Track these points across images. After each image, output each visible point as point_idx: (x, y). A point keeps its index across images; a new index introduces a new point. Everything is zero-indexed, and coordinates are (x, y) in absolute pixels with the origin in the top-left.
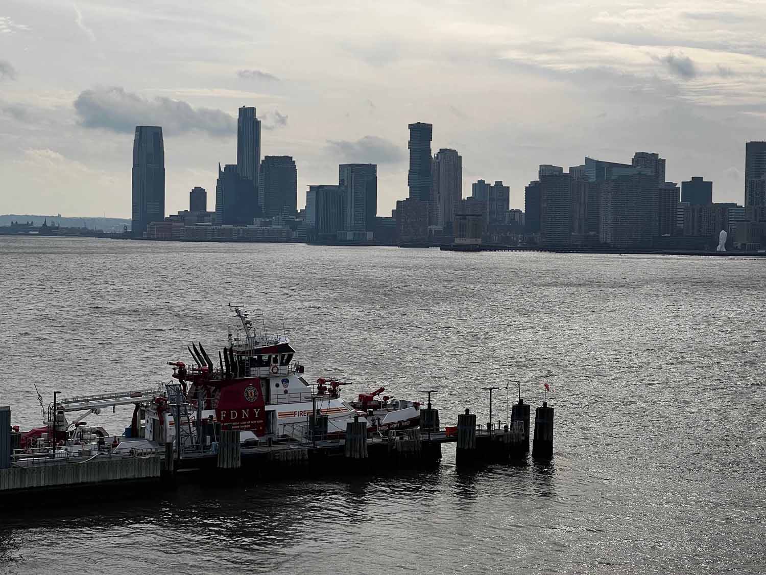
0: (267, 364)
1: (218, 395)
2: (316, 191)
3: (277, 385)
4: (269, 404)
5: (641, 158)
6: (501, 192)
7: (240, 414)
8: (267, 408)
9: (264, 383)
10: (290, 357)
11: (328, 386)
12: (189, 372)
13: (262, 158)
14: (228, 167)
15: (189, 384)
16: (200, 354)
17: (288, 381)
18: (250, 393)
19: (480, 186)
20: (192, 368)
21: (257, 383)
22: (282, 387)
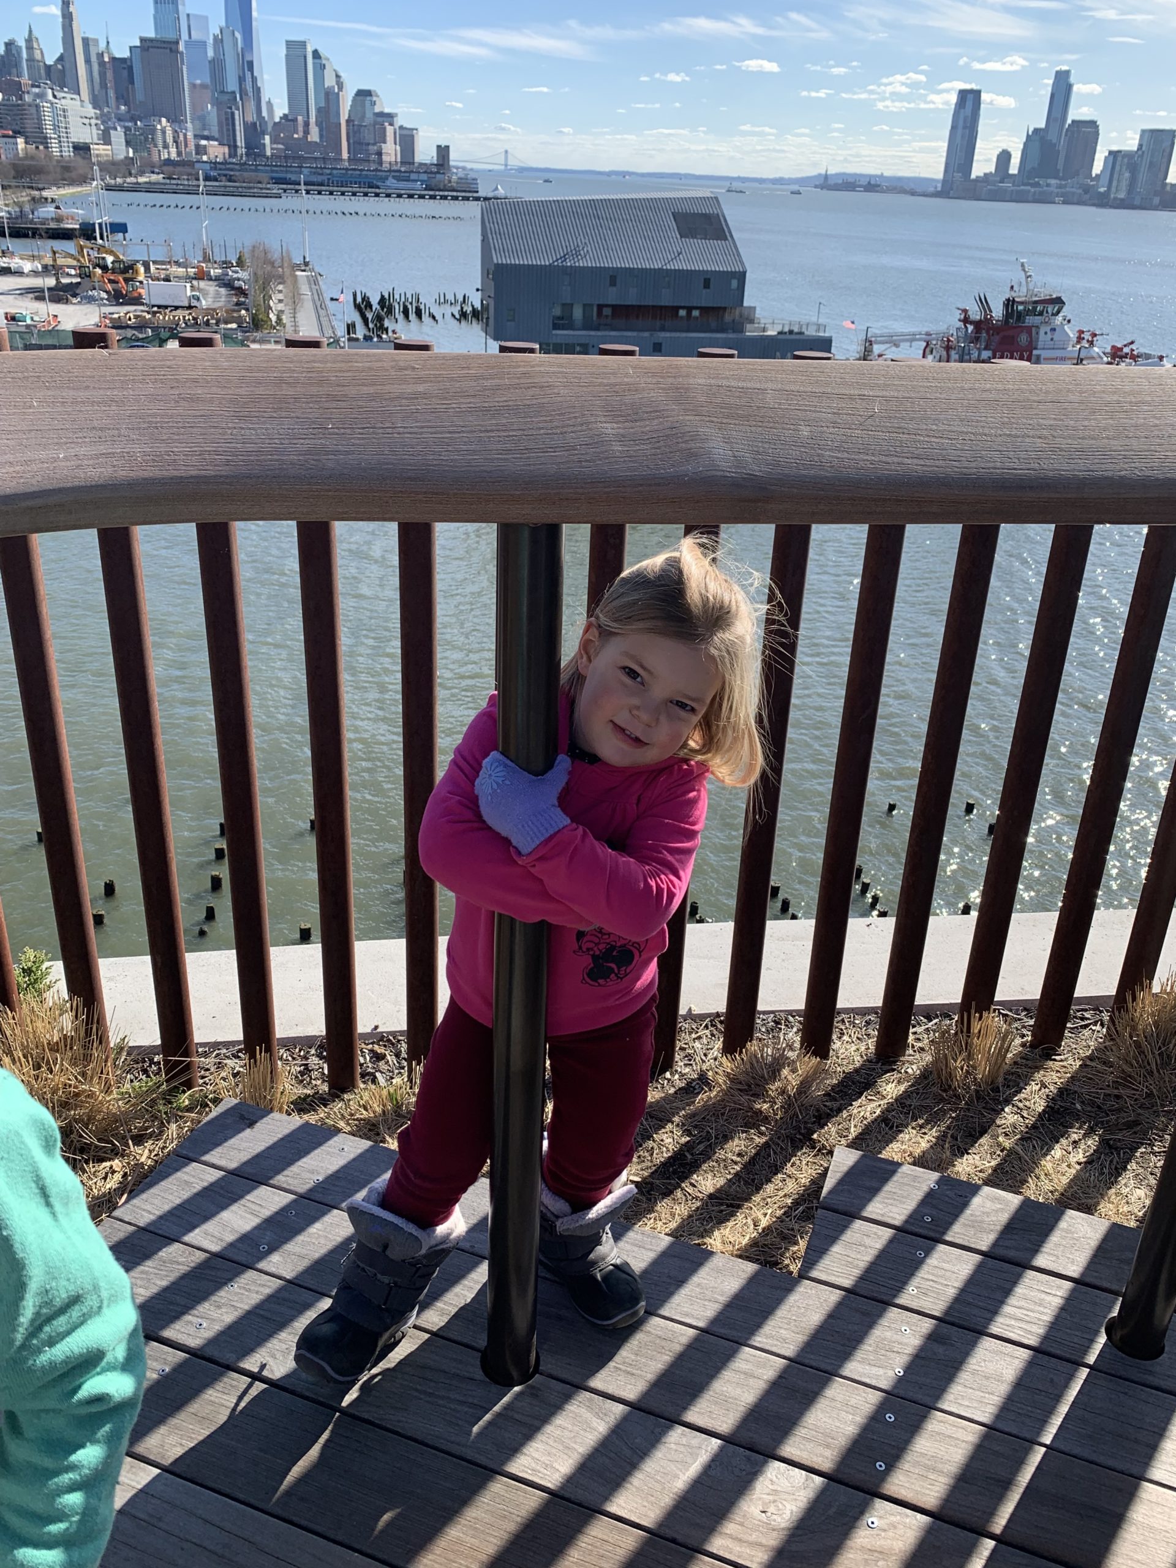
0: (1041, 314)
1: (997, 338)
2: (1114, 155)
3: (1046, 333)
4: (1036, 349)
8: (1035, 352)
9: (1035, 330)
10: (1061, 309)
11: (1087, 336)
12: (972, 317)
13: (1069, 121)
14: (1036, 131)
15: (970, 328)
16: (983, 302)
18: (1023, 339)
20: (976, 314)
21: (1029, 329)
22: (1049, 336)
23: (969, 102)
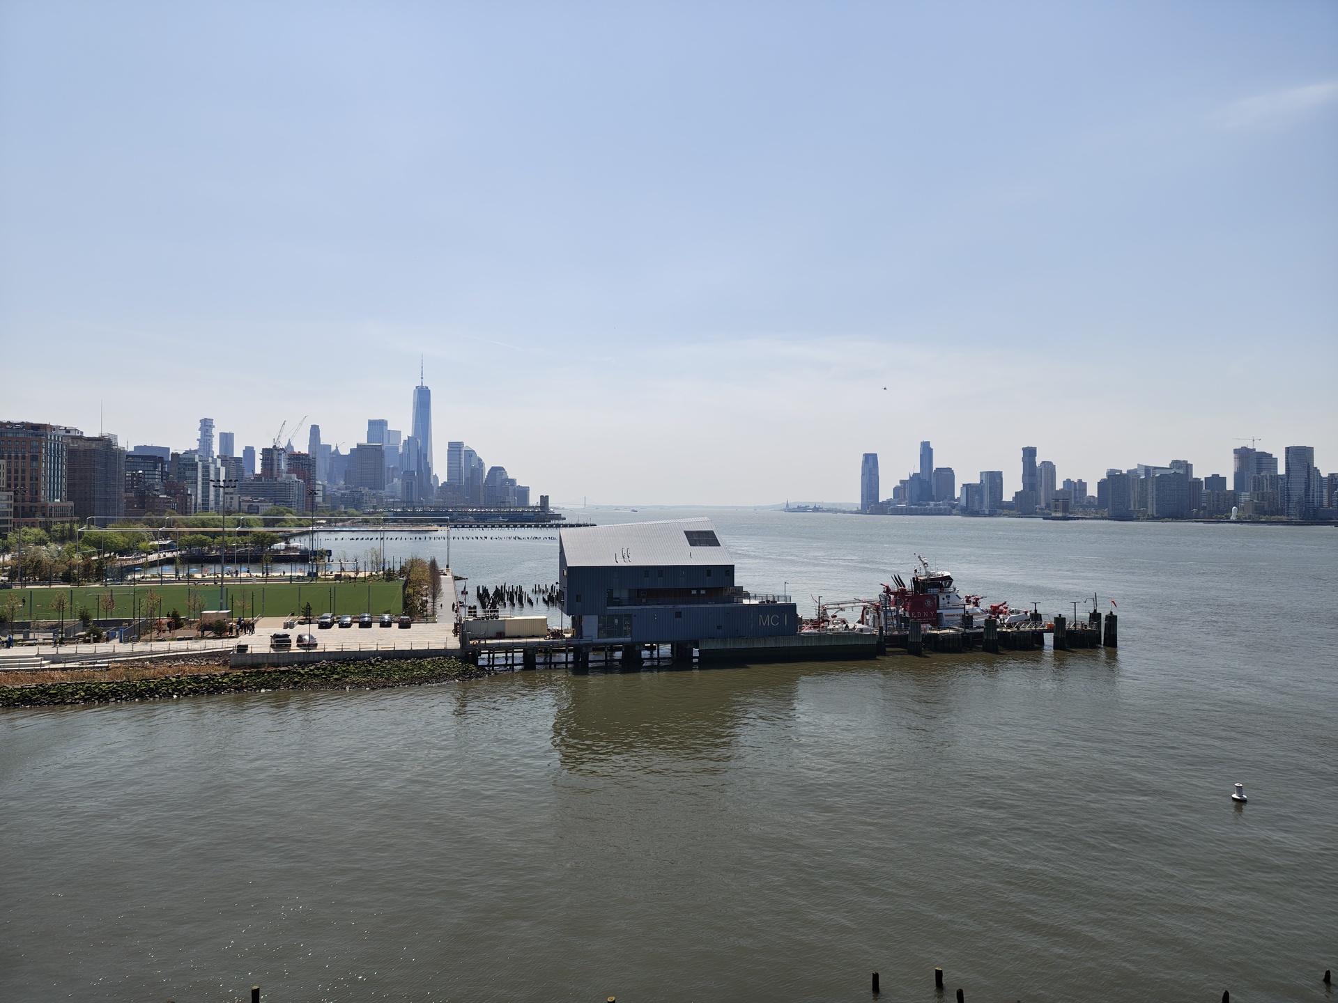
0: (938, 587)
1: (909, 603)
2: (967, 487)
3: (944, 599)
4: (939, 609)
5: (1176, 463)
6: (1082, 486)
7: (923, 614)
8: (938, 611)
9: (935, 597)
10: (951, 583)
11: (972, 599)
12: (892, 590)
13: (934, 469)
14: (915, 474)
15: (892, 597)
16: (899, 581)
17: (949, 596)
18: (929, 603)
19: (1068, 483)
20: (894, 587)
21: (931, 597)
22: (946, 600)
23: (870, 461)
